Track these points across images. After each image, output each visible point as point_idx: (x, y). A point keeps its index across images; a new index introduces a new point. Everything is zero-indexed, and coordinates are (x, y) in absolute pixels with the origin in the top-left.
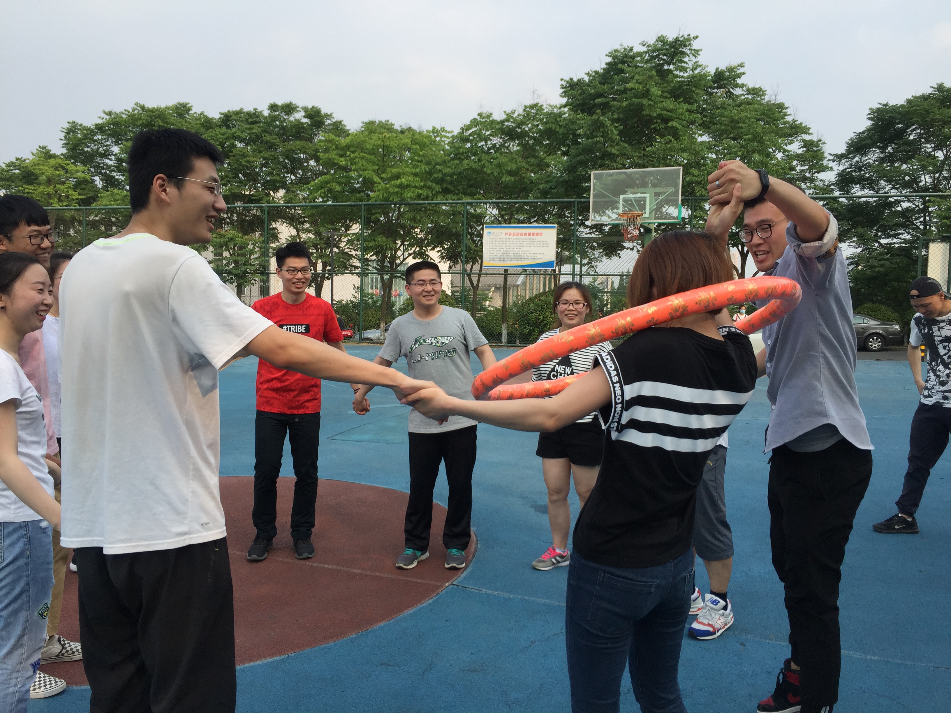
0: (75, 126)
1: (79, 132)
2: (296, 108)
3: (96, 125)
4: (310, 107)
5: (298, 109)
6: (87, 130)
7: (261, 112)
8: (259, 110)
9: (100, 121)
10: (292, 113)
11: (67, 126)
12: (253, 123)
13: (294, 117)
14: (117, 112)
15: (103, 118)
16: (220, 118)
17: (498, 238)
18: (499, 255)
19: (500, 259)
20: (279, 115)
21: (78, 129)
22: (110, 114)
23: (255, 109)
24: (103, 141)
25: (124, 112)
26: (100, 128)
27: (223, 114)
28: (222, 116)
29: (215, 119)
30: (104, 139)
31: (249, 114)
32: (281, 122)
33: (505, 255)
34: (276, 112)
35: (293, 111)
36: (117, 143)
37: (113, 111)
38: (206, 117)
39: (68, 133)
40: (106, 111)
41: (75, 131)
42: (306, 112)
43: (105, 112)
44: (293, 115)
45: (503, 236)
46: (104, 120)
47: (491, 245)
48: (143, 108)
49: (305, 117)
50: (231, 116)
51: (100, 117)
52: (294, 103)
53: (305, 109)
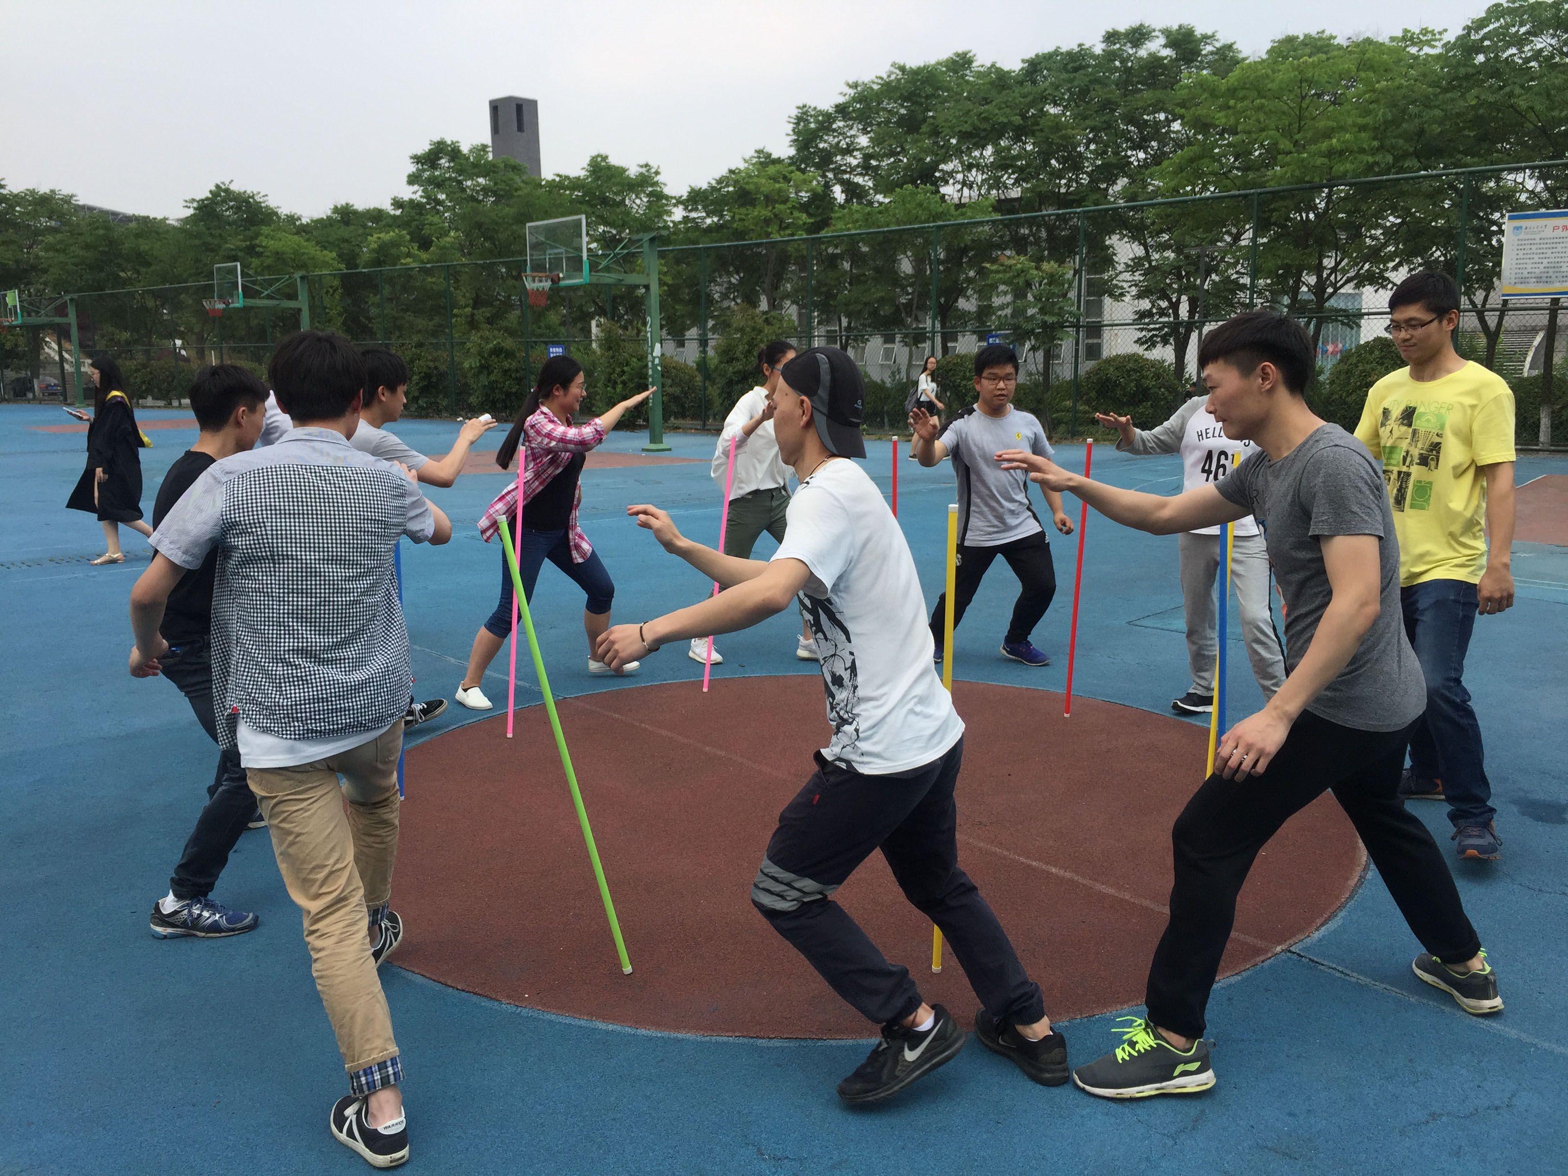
0: (807, 111)
1: (812, 120)
2: (1150, 32)
3: (837, 106)
4: (1175, 27)
5: (1153, 34)
6: (823, 115)
7: (1089, 49)
8: (1086, 46)
9: (841, 100)
10: (1143, 44)
11: (795, 112)
12: (1076, 70)
13: (1147, 50)
14: (866, 81)
15: (845, 95)
16: (1022, 69)
17: (1537, 237)
18: (1537, 271)
19: (1539, 280)
20: (1120, 49)
21: (811, 116)
22: (855, 86)
23: (1080, 45)
24: (846, 130)
25: (876, 80)
26: (842, 110)
27: (1027, 61)
28: (1027, 65)
29: (1014, 72)
30: (848, 126)
31: (1069, 54)
32: (1123, 61)
33: (1551, 270)
34: (1115, 44)
35: (1146, 39)
36: (865, 131)
37: (860, 82)
38: (999, 71)
39: (797, 124)
40: (850, 83)
41: (807, 120)
42: (1167, 37)
43: (848, 85)
44: (1144, 46)
45: (1548, 233)
46: (847, 97)
47: (1520, 252)
48: (902, 69)
49: (1165, 46)
50: (1040, 64)
51: (841, 93)
52: (1146, 25)
53: (1167, 33)
